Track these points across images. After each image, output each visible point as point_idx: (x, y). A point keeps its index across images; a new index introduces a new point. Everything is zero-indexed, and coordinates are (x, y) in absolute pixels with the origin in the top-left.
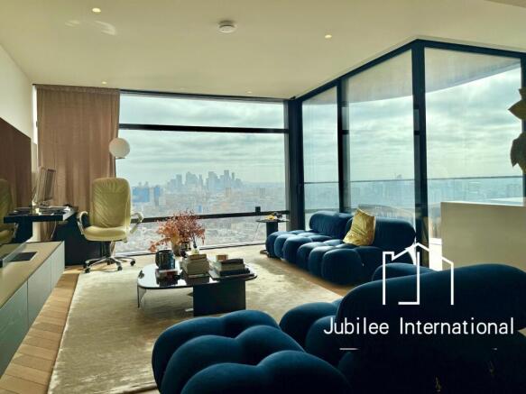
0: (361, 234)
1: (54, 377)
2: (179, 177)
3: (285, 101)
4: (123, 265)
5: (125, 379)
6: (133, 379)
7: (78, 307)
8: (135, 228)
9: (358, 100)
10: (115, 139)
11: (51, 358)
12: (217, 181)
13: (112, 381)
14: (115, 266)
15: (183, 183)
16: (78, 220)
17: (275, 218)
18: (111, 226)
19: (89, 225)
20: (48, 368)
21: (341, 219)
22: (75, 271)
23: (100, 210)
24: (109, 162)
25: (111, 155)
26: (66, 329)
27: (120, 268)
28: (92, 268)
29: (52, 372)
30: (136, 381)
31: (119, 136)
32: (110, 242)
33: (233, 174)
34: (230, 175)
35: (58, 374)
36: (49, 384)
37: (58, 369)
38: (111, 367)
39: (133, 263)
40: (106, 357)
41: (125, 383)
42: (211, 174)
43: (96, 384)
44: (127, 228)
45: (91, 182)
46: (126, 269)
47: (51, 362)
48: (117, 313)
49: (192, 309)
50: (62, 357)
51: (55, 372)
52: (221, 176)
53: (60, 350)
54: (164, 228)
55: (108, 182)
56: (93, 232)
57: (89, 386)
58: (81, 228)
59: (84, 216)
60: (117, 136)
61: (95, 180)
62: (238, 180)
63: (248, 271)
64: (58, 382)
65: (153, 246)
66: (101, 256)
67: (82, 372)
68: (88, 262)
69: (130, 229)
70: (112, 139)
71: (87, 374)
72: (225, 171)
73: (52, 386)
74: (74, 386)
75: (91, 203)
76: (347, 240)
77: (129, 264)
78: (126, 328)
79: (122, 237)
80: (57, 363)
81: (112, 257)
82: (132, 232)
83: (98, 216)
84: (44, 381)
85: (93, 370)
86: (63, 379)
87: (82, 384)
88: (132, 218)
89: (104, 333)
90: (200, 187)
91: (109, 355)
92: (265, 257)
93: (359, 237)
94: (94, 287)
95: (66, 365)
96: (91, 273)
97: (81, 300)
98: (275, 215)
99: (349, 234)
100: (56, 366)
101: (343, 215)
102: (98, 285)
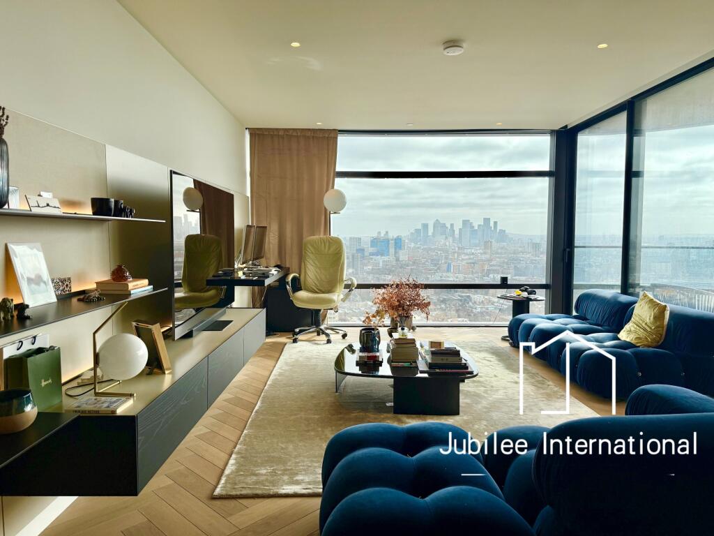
0: (645, 330)
1: (232, 461)
2: (425, 226)
3: (552, 132)
4: (333, 337)
5: (299, 478)
6: (307, 479)
7: (276, 382)
8: (347, 296)
9: (658, 129)
10: (330, 192)
11: (234, 439)
12: (474, 232)
13: (286, 478)
14: (323, 337)
15: (430, 234)
16: (288, 283)
17: (525, 294)
18: (323, 293)
19: (300, 289)
20: (228, 451)
21: (621, 303)
22: (282, 340)
23: (311, 273)
24: (323, 217)
25: (326, 210)
26: (257, 408)
27: (329, 341)
28: (300, 337)
29: (231, 456)
30: (309, 483)
31: (336, 187)
32: (320, 310)
33: (495, 223)
34: (492, 224)
35: (235, 459)
36: (225, 468)
37: (238, 453)
38: (290, 460)
39: (344, 336)
40: (286, 448)
41: (298, 483)
42: (465, 222)
43: (269, 478)
44: (338, 295)
45: (304, 240)
46: (335, 343)
47: (233, 444)
48: (313, 397)
49: (392, 404)
50: (245, 440)
51: (234, 456)
52: (479, 226)
53: (245, 431)
54: (381, 298)
55: (322, 241)
56: (302, 298)
57: (263, 478)
58: (291, 293)
59: (294, 279)
60: (333, 187)
61: (309, 238)
62: (502, 232)
63: (465, 367)
64: (233, 468)
65: (368, 318)
66: (310, 325)
67: (259, 461)
68: (297, 330)
69: (342, 296)
70: (327, 190)
71: (262, 465)
72: (485, 219)
73: (227, 472)
74: (247, 476)
75: (303, 264)
76: (624, 335)
77: (340, 336)
78: (317, 417)
79: (332, 306)
80: (238, 446)
81: (322, 327)
82: (343, 300)
83: (309, 279)
84: (221, 465)
85: (270, 461)
86: (240, 466)
87: (256, 475)
88: (346, 283)
89: (292, 417)
90: (451, 239)
91: (291, 447)
92: (506, 345)
93: (641, 333)
94: (297, 360)
95: (246, 450)
96: (299, 343)
97: (280, 374)
98: (526, 290)
99: (627, 327)
100: (236, 450)
101: (625, 298)
102: (301, 359)
